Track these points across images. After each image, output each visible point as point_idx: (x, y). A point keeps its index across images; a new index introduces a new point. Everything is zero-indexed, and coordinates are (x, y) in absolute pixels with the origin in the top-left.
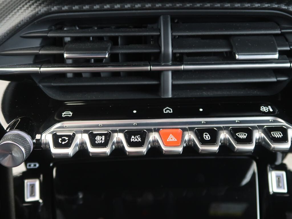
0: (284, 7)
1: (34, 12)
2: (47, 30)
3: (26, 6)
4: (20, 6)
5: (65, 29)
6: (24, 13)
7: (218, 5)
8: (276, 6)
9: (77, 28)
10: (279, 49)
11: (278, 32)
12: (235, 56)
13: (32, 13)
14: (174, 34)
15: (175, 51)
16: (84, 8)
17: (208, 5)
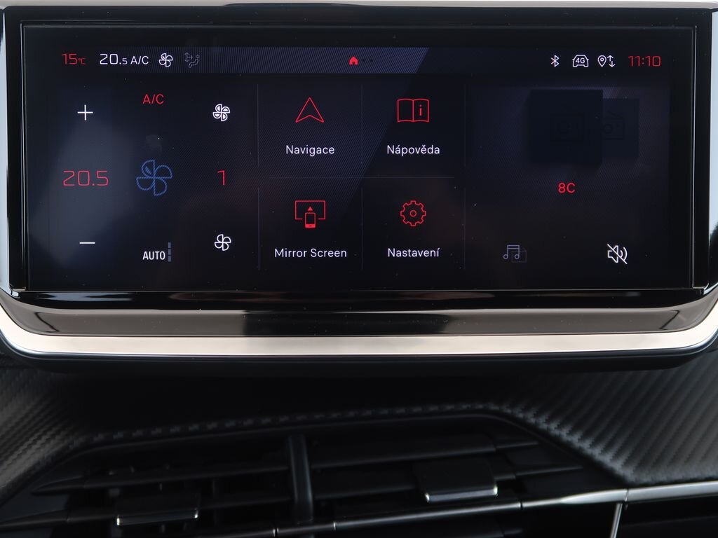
0: (494, 407)
1: (61, 445)
3: (44, 438)
4: (32, 439)
5: (111, 473)
6: (42, 450)
8: (481, 406)
9: (132, 470)
10: (497, 478)
11: (491, 449)
12: (425, 498)
13: (56, 449)
15: (318, 497)
16: (134, 434)
17: (368, 413)
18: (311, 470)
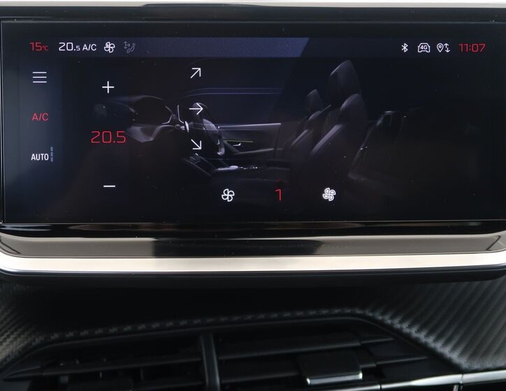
0: (358, 312)
1: (26, 342)
2: (38, 367)
5: (62, 364)
6: (11, 346)
7: (275, 315)
8: (349, 311)
9: (78, 362)
10: (362, 366)
11: (357, 344)
12: (307, 382)
13: (22, 345)
14: (220, 358)
15: (224, 382)
17: (262, 316)
18: (218, 360)
